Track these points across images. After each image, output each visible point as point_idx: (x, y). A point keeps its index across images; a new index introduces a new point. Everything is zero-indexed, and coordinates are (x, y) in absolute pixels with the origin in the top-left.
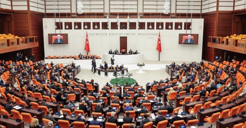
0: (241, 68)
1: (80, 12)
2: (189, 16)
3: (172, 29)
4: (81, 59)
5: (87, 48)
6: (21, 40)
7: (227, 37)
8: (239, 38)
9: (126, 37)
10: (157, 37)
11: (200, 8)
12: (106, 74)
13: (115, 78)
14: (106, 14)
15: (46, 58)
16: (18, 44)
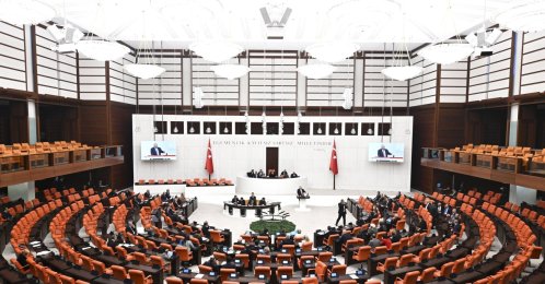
0: (485, 206)
1: (199, 104)
2: (386, 111)
3: (356, 134)
4: (198, 185)
5: (210, 167)
6: (92, 152)
7: (457, 149)
8: (480, 150)
9: (277, 149)
10: (331, 148)
11: (405, 97)
12: (243, 213)
13: (258, 219)
14: (244, 108)
15: (137, 184)
16: (88, 159)
